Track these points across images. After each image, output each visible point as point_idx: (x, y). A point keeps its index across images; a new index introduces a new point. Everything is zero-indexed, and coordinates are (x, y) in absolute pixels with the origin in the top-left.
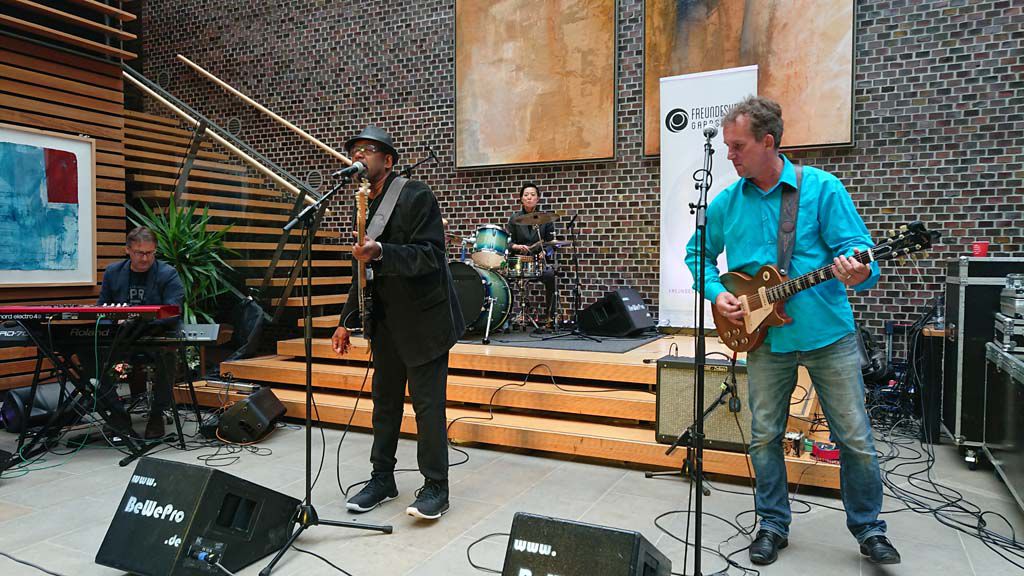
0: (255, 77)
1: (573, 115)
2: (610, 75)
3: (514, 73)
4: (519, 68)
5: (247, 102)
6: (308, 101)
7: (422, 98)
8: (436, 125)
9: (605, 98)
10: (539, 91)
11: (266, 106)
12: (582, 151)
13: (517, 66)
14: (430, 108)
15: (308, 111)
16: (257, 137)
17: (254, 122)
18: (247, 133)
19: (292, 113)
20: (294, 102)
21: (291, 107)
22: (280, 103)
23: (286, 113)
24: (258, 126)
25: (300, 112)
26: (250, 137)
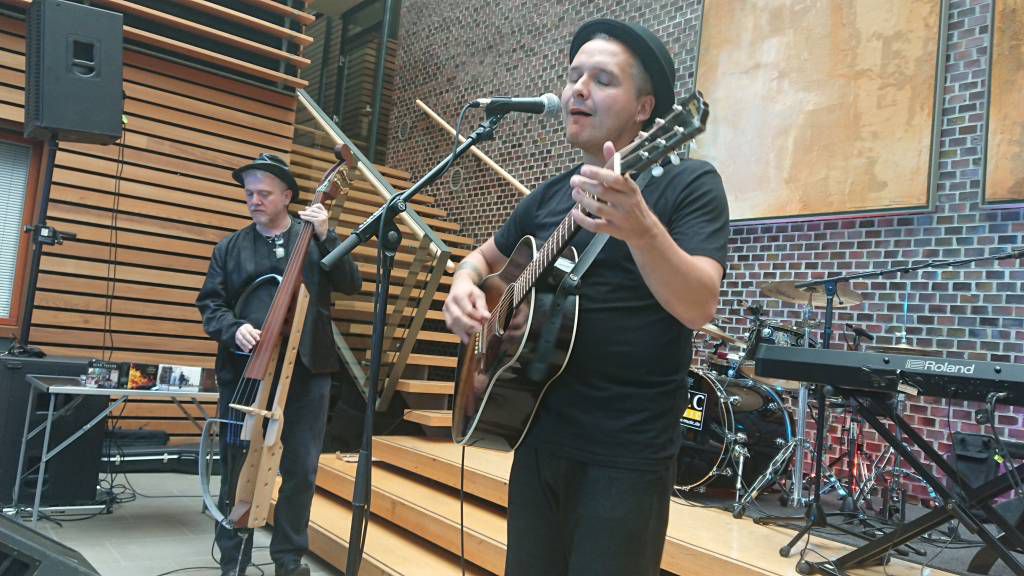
1: (863, 140)
2: (929, 70)
3: (775, 83)
4: (782, 75)
9: (918, 109)
10: (811, 108)
12: (873, 195)
13: (780, 72)
15: (526, 156)
16: (475, 189)
17: (475, 172)
18: (467, 185)
19: (511, 159)
20: (514, 147)
21: (509, 153)
22: (500, 149)
23: (505, 160)
24: (477, 177)
25: (518, 158)
26: (469, 190)
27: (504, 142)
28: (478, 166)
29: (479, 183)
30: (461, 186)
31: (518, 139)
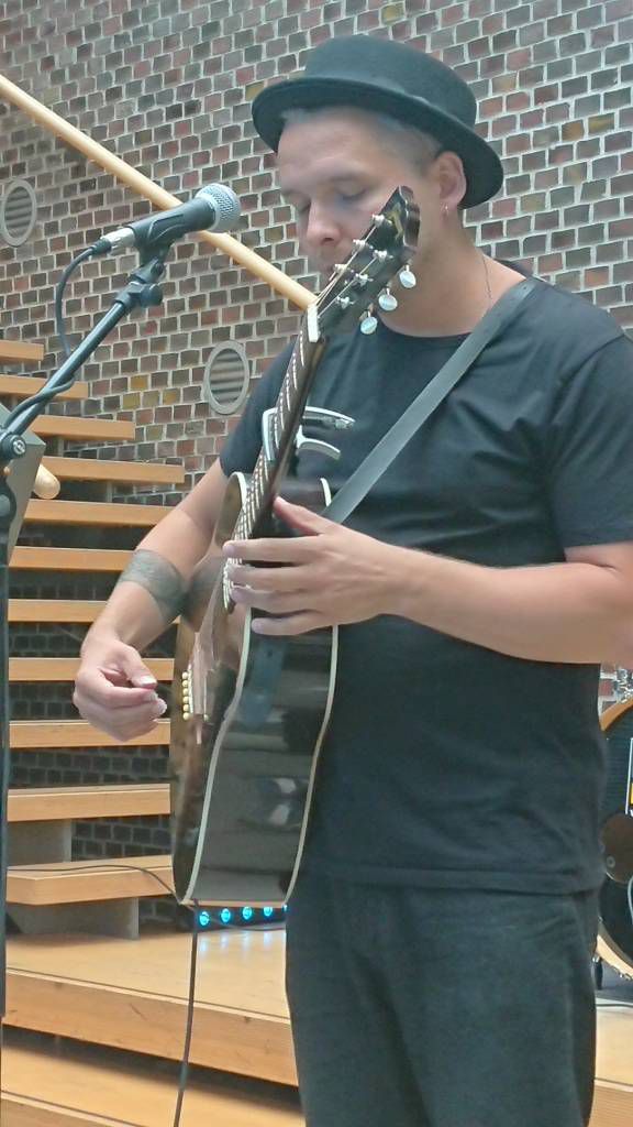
0: (73, 37)
5: (50, 128)
6: (212, 103)
7: (545, 51)
8: (589, 149)
11: (97, 135)
14: (574, 87)
15: (210, 138)
16: (76, 239)
17: (70, 190)
18: (52, 228)
19: (170, 148)
20: (174, 112)
21: (165, 131)
22: (135, 120)
23: (152, 153)
24: (78, 205)
25: (190, 143)
26: (58, 244)
27: (146, 102)
28: (78, 171)
29: (86, 220)
30: (36, 231)
31: (184, 92)
